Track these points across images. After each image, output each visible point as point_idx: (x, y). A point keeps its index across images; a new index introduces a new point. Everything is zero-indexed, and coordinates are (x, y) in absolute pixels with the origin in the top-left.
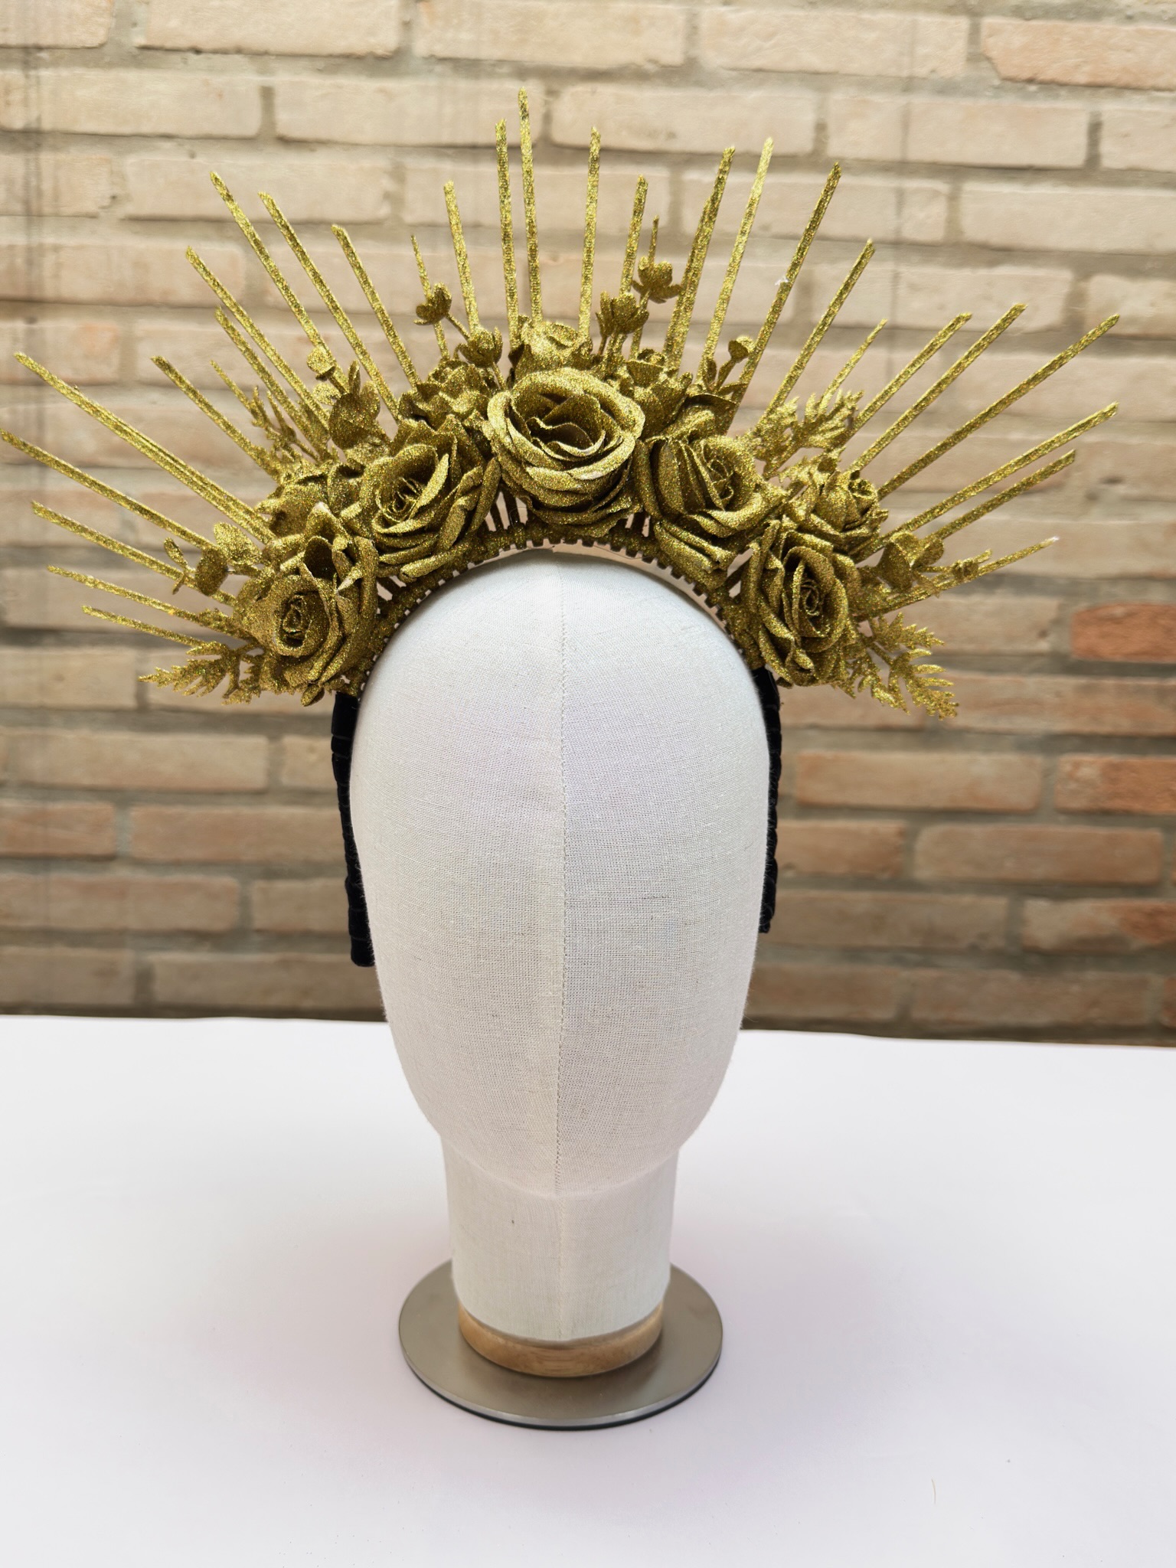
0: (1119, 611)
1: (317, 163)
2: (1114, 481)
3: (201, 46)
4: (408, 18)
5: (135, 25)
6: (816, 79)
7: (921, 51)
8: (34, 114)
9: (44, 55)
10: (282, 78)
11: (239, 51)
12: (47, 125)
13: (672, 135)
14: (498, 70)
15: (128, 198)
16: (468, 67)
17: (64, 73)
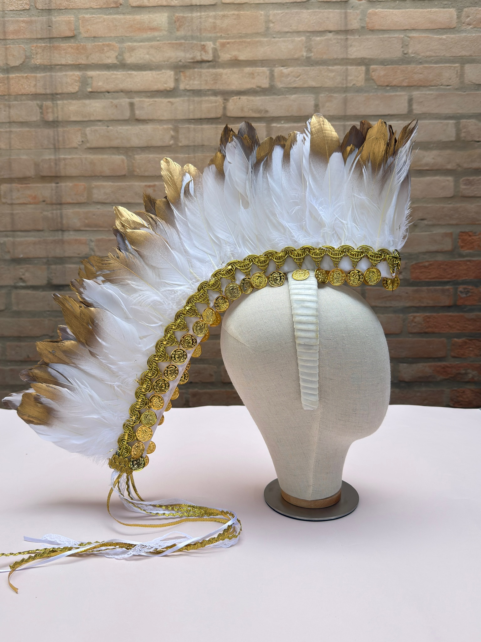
0: (427, 264)
1: (149, 127)
2: (422, 220)
3: (109, 91)
4: (177, 78)
5: (88, 85)
6: (314, 90)
7: (349, 78)
8: (56, 115)
9: (58, 96)
10: (136, 100)
11: (122, 91)
12: (60, 119)
13: (267, 111)
14: (207, 93)
15: (88, 141)
16: (197, 93)
17: (65, 102)
